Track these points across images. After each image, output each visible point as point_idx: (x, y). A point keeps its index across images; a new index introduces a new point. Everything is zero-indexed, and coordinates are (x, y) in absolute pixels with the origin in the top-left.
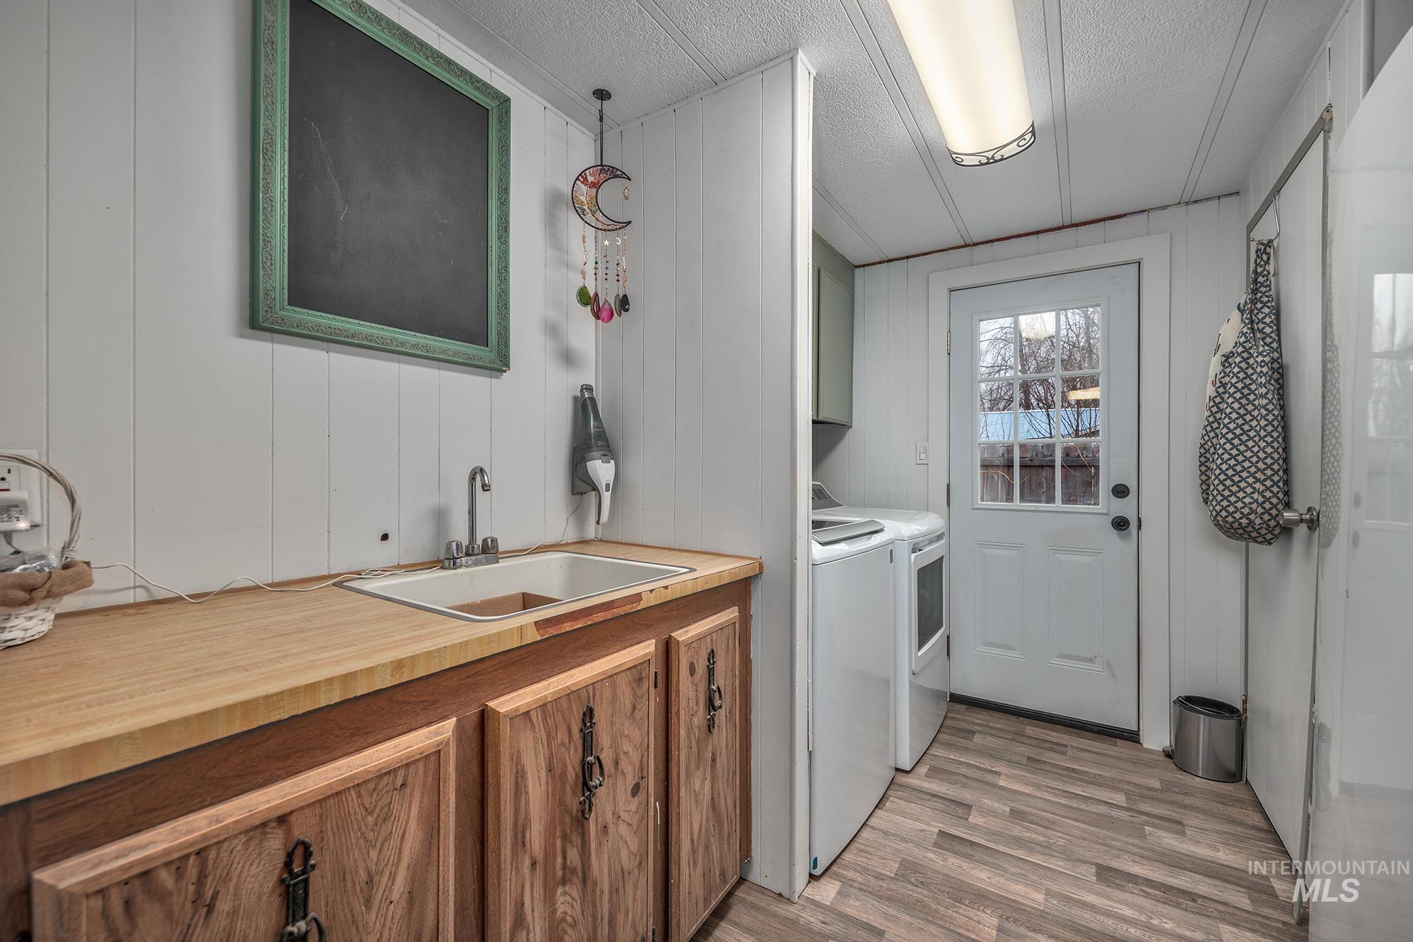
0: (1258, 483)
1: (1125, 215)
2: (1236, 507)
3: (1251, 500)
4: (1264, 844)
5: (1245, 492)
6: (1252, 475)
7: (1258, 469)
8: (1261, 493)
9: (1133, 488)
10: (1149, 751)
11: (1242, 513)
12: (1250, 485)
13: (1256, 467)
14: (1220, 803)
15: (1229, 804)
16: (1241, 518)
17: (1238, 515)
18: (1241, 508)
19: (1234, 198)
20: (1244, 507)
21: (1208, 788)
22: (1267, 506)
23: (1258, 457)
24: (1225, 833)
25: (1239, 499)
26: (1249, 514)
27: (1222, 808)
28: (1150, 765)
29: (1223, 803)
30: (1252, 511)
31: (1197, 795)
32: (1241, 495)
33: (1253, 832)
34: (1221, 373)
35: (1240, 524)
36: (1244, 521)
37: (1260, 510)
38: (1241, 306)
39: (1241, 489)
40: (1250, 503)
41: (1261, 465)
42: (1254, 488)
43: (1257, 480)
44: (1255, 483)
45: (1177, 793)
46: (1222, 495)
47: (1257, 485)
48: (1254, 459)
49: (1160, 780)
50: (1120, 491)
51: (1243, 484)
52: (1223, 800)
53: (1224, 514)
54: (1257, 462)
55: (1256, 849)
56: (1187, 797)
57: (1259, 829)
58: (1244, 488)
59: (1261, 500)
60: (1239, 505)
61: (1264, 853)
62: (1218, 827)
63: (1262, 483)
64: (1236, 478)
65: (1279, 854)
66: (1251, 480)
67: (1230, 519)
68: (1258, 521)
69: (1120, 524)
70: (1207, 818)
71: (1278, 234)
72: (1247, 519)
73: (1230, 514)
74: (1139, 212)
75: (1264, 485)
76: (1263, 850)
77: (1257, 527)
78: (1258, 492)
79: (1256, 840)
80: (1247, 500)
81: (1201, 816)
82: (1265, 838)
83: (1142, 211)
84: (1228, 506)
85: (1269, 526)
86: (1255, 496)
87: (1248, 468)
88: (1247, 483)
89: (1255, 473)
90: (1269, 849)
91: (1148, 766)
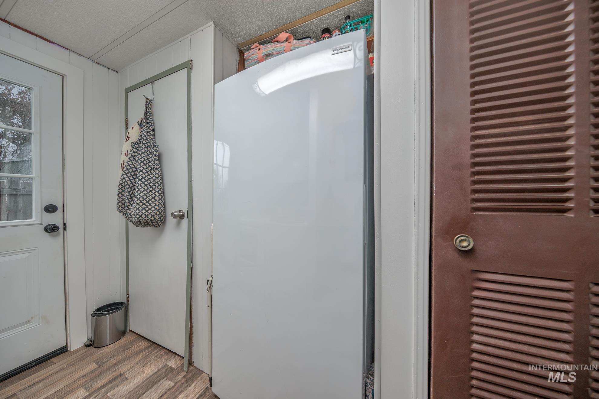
0: (156, 201)
1: (53, 43)
2: (149, 213)
3: (154, 209)
4: (154, 352)
5: (151, 206)
6: (153, 198)
7: (156, 196)
8: (158, 206)
9: (60, 207)
10: (76, 351)
11: (151, 215)
12: (153, 202)
13: (155, 195)
14: (127, 349)
15: (131, 346)
16: (151, 217)
17: (150, 216)
18: (151, 213)
19: (115, 73)
20: (152, 212)
21: (117, 347)
22: (160, 211)
23: (155, 190)
24: (139, 361)
25: (150, 209)
26: (154, 215)
27: (129, 351)
28: (82, 359)
29: (129, 348)
30: (155, 214)
31: (116, 354)
32: (150, 207)
33: (147, 351)
34: (131, 151)
35: (151, 220)
36: (152, 218)
37: (158, 213)
38: (139, 123)
39: (150, 205)
40: (154, 210)
41: (157, 194)
42: (155, 204)
43: (156, 200)
44: (155, 201)
45: (107, 361)
46: (142, 208)
47: (156, 202)
48: (154, 191)
49: (94, 361)
50: (51, 209)
51: (150, 202)
52: (127, 347)
53: (143, 216)
54: (155, 192)
55: (154, 357)
56: (113, 359)
57: (148, 347)
58: (151, 204)
59: (158, 208)
60: (150, 211)
61: (157, 356)
62: (137, 360)
63: (158, 201)
64: (147, 200)
65: (161, 351)
66: (153, 200)
67: (147, 218)
68: (157, 218)
69: (51, 229)
70: (128, 361)
71: (154, 99)
72: (154, 217)
73: (146, 216)
74: (63, 47)
75: (159, 202)
76: (156, 354)
77: (157, 220)
78: (157, 205)
79: (151, 353)
80: (153, 209)
81: (125, 363)
82: (153, 349)
83: (66, 48)
84: (145, 212)
85: (161, 219)
86: (156, 207)
87: (151, 195)
88: (152, 201)
89: (155, 197)
90: (157, 352)
91: (82, 360)
